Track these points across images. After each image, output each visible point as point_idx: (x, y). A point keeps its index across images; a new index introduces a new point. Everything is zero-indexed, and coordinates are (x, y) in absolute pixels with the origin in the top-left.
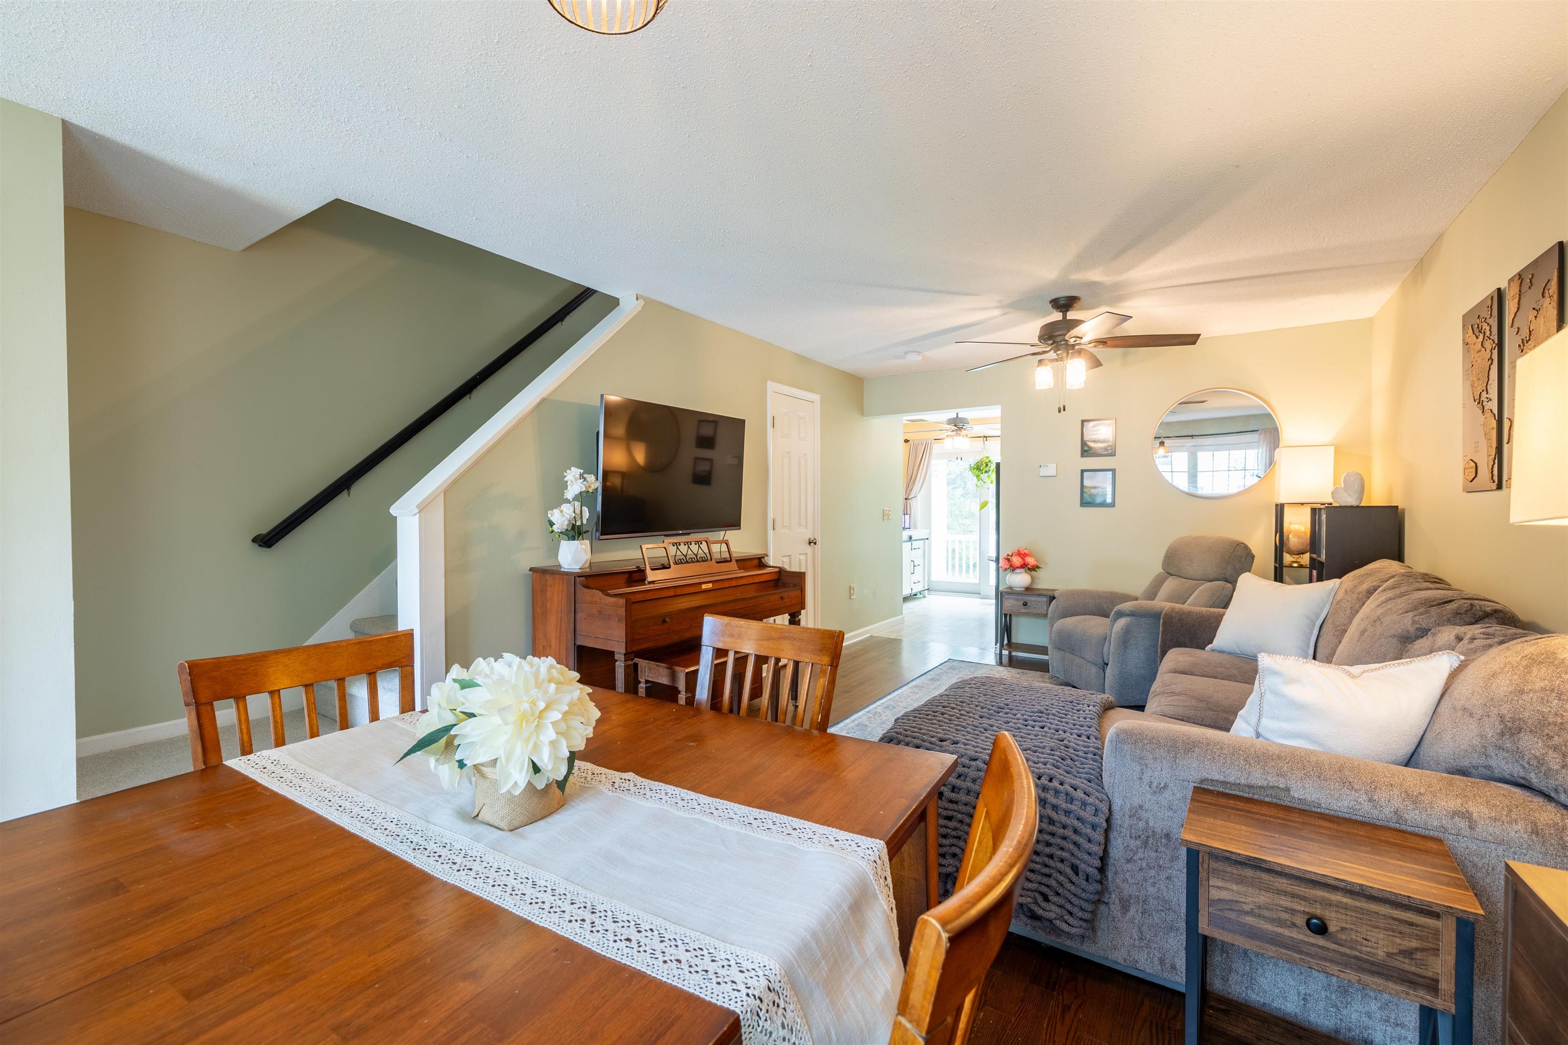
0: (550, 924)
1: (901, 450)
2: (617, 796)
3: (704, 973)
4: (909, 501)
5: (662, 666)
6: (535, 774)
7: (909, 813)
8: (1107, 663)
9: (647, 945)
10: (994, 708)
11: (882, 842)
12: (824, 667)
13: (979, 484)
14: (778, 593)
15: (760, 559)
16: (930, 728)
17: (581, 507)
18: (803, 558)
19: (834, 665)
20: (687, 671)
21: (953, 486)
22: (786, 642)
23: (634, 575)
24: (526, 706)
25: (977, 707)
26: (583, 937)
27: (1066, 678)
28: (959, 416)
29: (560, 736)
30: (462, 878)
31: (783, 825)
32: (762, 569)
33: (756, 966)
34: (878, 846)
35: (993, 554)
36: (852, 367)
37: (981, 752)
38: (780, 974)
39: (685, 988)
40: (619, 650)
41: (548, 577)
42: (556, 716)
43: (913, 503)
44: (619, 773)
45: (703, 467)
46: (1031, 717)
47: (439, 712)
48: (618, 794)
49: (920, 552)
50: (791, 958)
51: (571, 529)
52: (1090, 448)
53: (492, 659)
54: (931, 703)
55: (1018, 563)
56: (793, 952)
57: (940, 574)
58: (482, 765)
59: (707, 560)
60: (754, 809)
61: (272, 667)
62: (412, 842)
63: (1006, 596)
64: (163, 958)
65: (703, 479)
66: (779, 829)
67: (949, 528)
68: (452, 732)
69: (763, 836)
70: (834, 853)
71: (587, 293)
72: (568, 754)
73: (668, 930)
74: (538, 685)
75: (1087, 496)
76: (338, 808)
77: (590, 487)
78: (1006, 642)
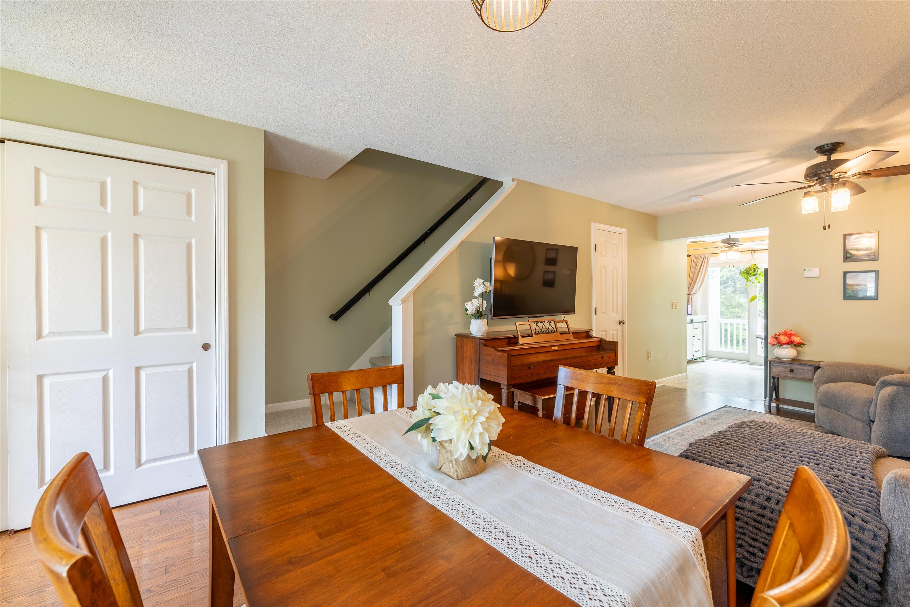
0: (484, 538)
1: (685, 261)
2: (514, 469)
3: (580, 590)
4: (690, 296)
5: (528, 394)
6: (471, 450)
7: (716, 512)
8: (872, 419)
9: (542, 563)
10: (772, 445)
11: (697, 529)
12: (641, 405)
13: (748, 284)
14: (600, 354)
15: (587, 332)
16: (718, 453)
17: (482, 301)
18: (615, 332)
19: (649, 403)
20: (543, 398)
21: (725, 286)
22: (614, 386)
23: (511, 340)
24: (467, 412)
25: (756, 442)
26: (504, 549)
27: (831, 428)
28: (731, 237)
29: (484, 430)
30: (436, 502)
31: (622, 505)
32: (589, 339)
33: (615, 594)
34: (695, 532)
35: (763, 334)
36: (649, 209)
37: (763, 476)
38: (632, 604)
39: (568, 596)
40: (504, 383)
41: (465, 339)
42: (482, 419)
43: (694, 297)
44: (514, 456)
45: (550, 277)
46: (806, 455)
47: (423, 410)
48: (515, 468)
49: (700, 331)
50: (638, 594)
51: (477, 313)
52: (852, 255)
53: (447, 384)
54: (717, 435)
55: (785, 340)
56: (639, 591)
57: (714, 346)
58: (443, 441)
59: (554, 332)
60: (601, 491)
61: (343, 379)
62: (409, 478)
63: (774, 364)
64: (309, 515)
65: (549, 284)
66: (619, 506)
67: (721, 315)
68: (430, 422)
69: (610, 510)
70: (662, 530)
71: (485, 180)
72: (489, 442)
73: (554, 557)
74: (472, 401)
75: (850, 291)
76: (374, 454)
77: (487, 289)
78: (774, 397)
